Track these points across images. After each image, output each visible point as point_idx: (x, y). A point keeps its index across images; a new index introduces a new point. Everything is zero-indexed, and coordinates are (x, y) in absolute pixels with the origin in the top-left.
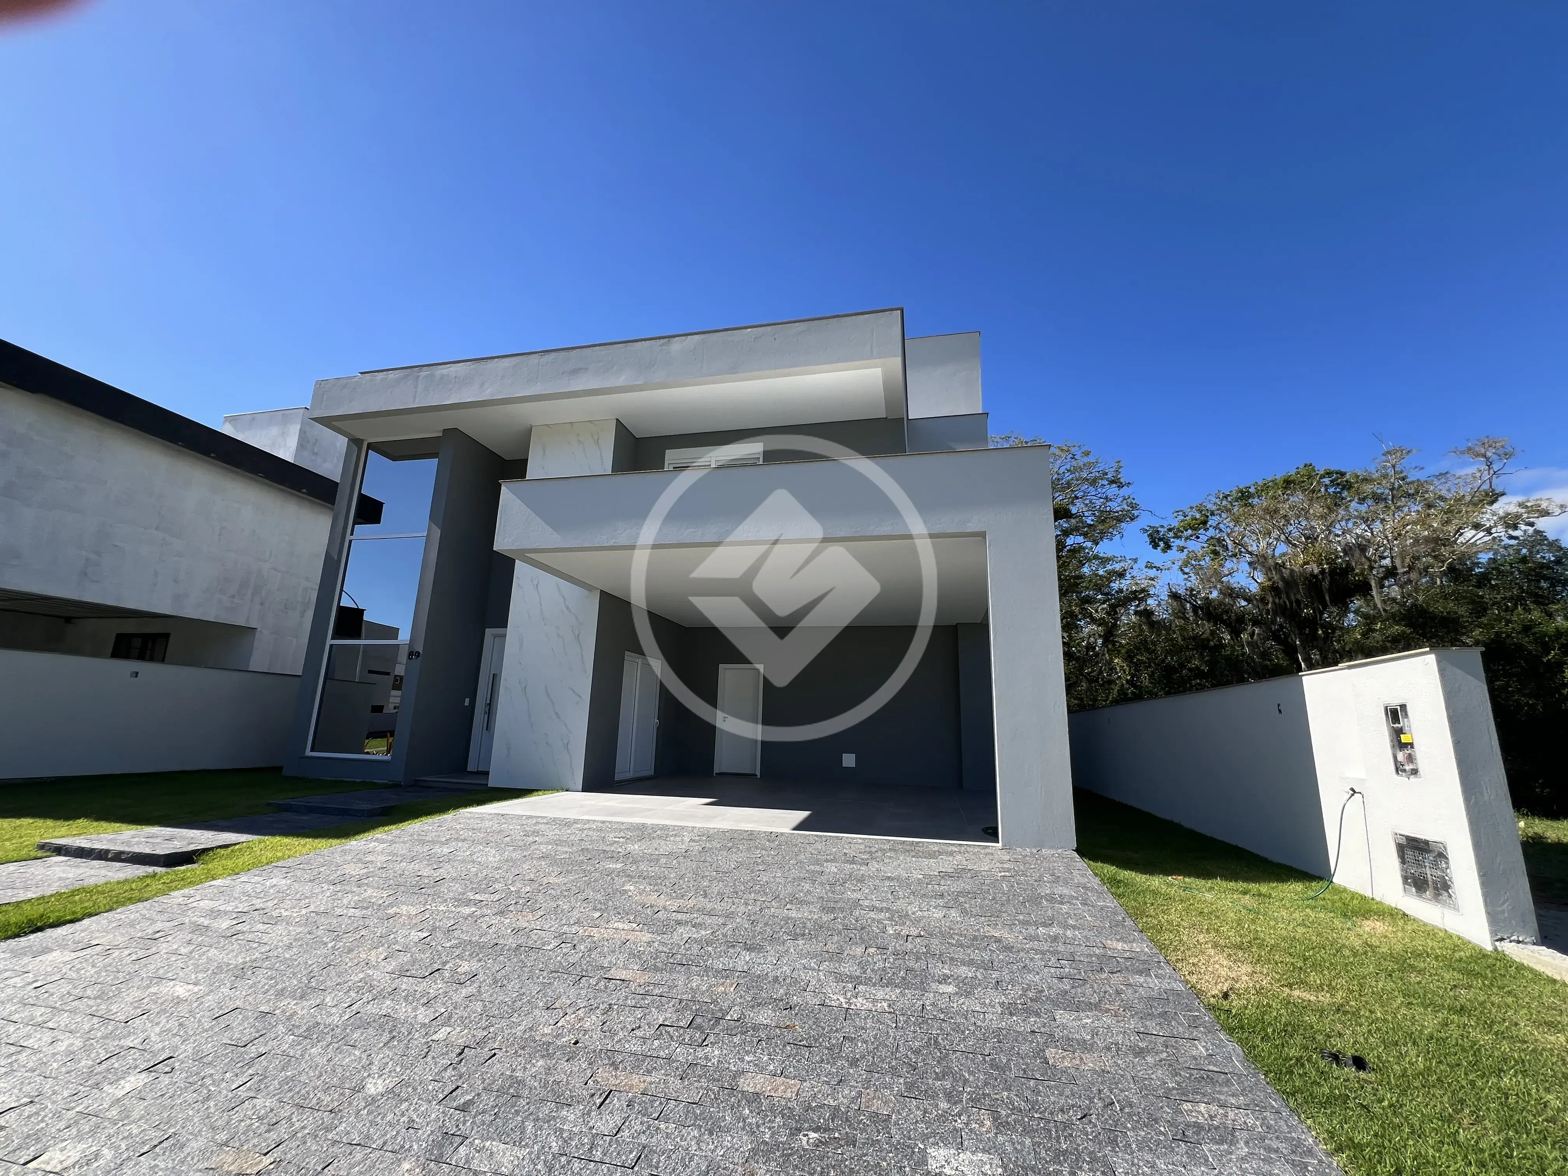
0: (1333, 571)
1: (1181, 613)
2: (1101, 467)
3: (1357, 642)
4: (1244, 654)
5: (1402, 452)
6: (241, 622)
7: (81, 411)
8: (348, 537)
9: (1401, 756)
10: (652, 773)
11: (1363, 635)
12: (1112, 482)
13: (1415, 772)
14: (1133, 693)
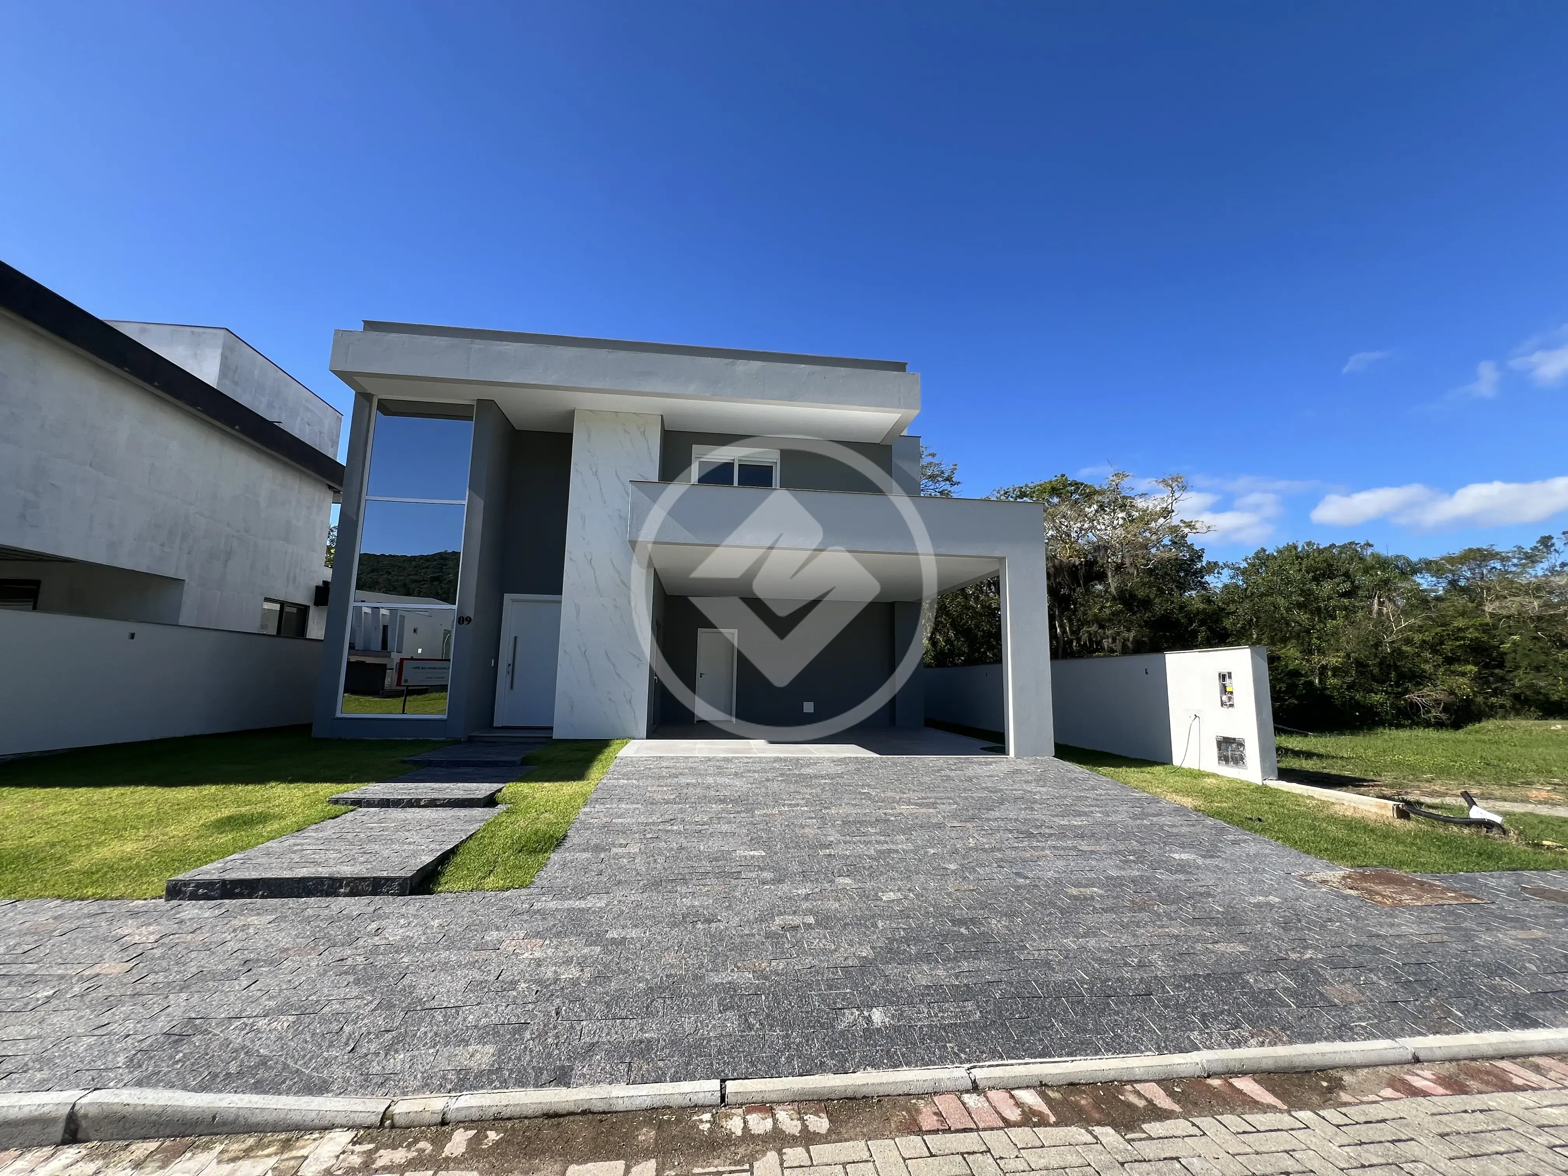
0: (1086, 563)
3: (1095, 615)
6: (170, 573)
8: (364, 497)
9: (1225, 698)
11: (1099, 610)
12: (947, 479)
13: (1232, 706)
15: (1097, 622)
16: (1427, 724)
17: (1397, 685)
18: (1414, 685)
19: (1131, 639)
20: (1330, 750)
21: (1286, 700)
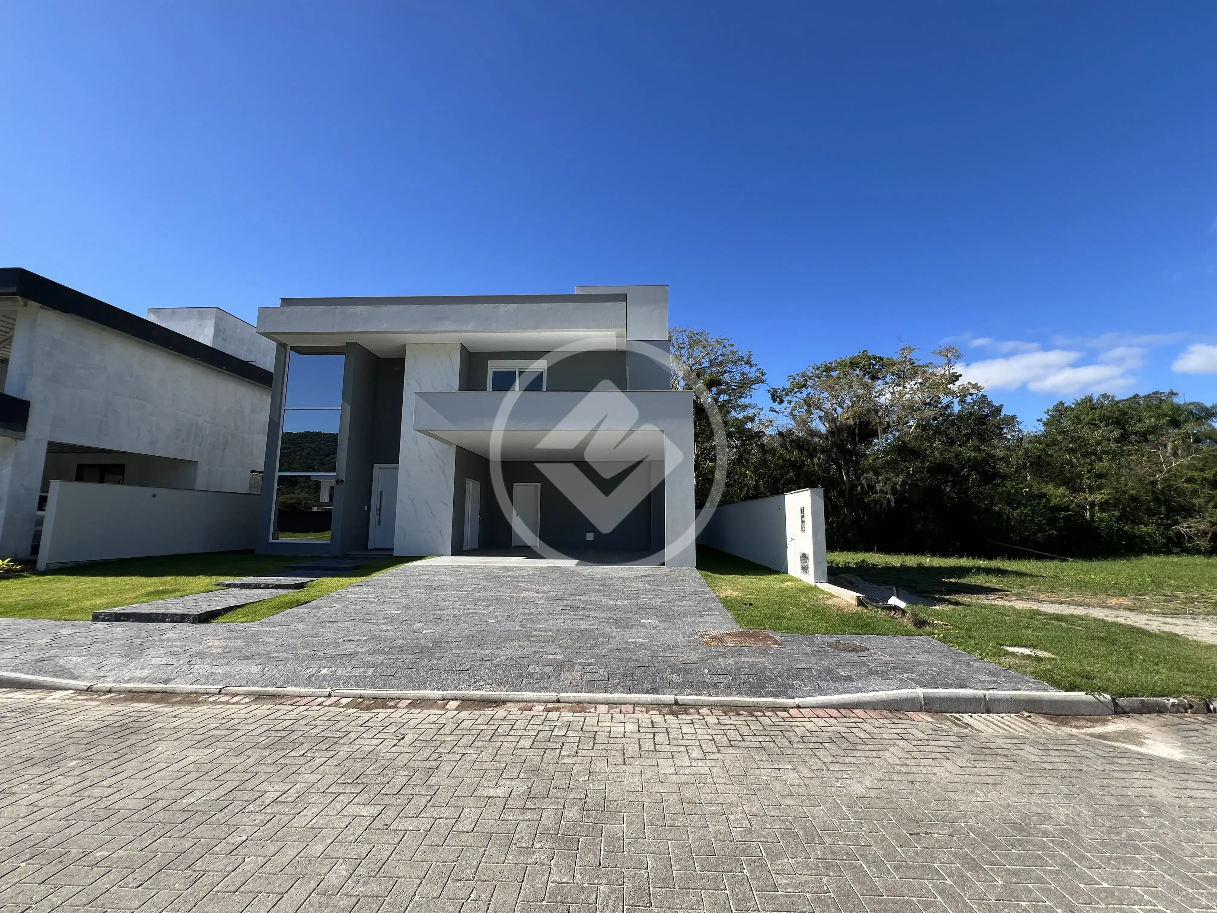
0: (861, 423)
1: (783, 445)
2: (740, 354)
3: (870, 464)
4: (814, 470)
5: (911, 350)
6: (188, 457)
7: (91, 322)
8: (283, 408)
10: (477, 547)
11: (873, 460)
12: (746, 363)
13: (805, 531)
14: (752, 494)
15: (872, 470)
16: (1197, 551)
17: (1167, 517)
18: (1183, 517)
19: (899, 483)
20: (1034, 571)
21: (1046, 531)
